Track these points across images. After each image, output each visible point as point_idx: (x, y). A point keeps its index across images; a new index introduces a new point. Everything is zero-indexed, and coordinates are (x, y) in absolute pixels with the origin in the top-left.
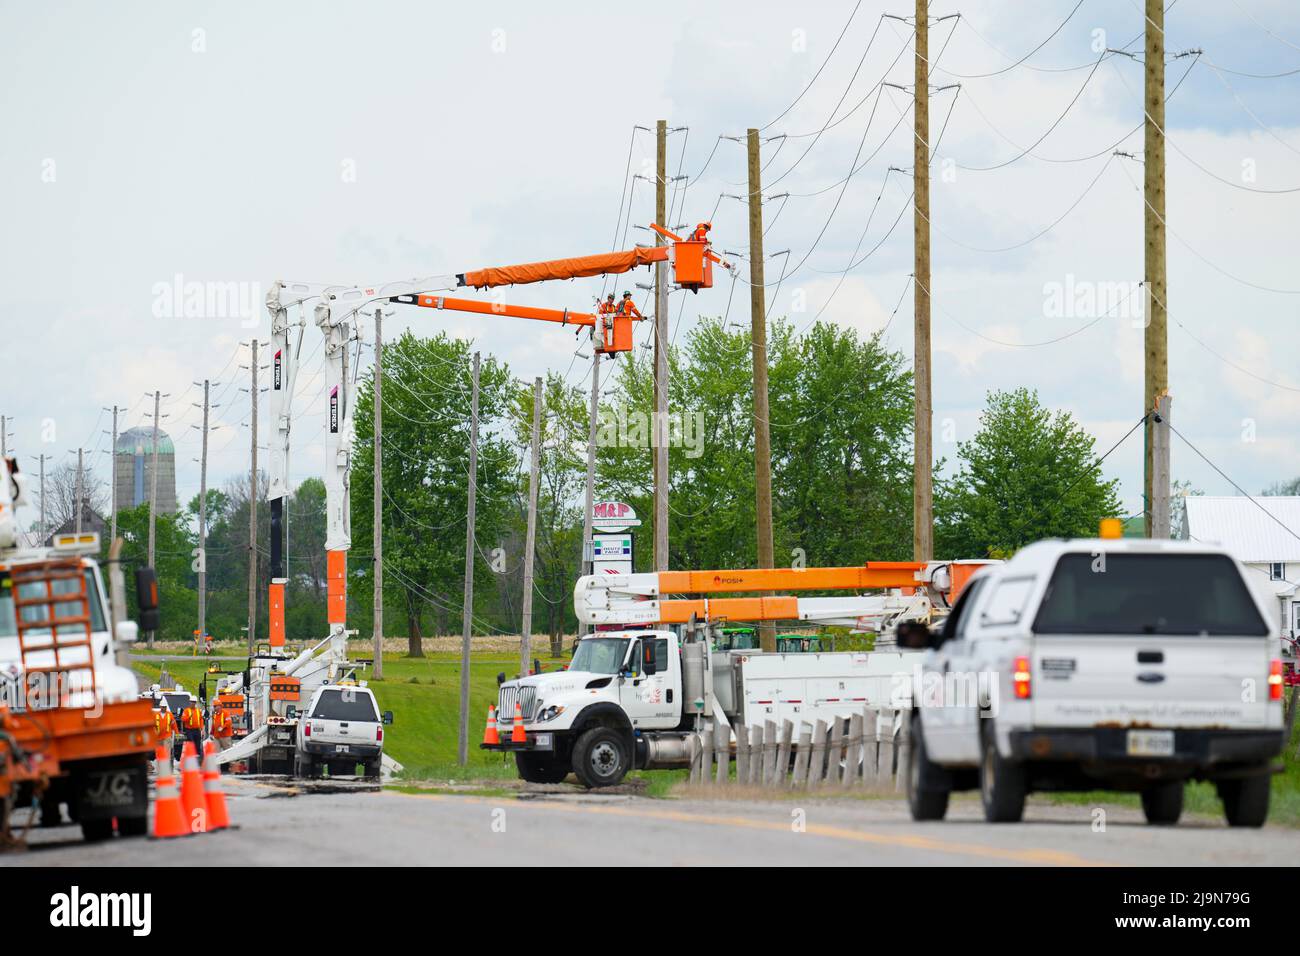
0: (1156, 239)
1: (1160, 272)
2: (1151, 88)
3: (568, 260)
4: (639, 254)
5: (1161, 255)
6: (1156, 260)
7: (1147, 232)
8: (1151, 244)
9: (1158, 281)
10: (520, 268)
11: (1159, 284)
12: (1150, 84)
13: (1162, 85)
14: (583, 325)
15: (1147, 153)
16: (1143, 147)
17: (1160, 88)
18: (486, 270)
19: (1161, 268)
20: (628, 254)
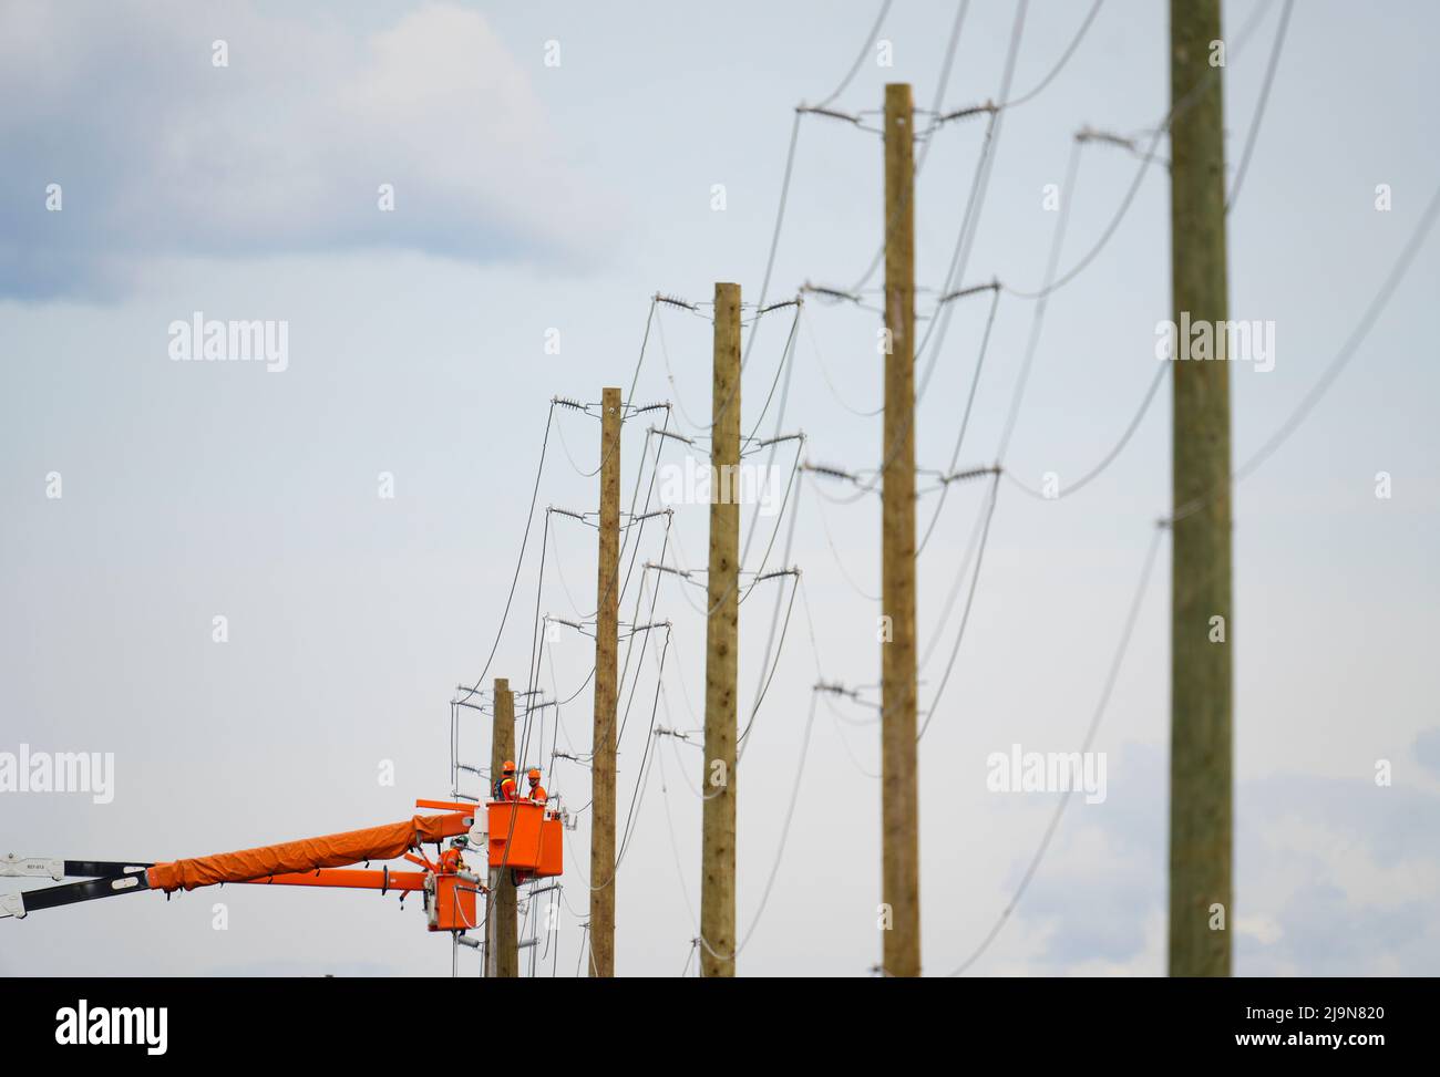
0: (720, 870)
1: (724, 921)
2: (715, 629)
3: (307, 842)
4: (419, 827)
5: (726, 896)
6: (718, 905)
7: (706, 859)
8: (711, 878)
9: (720, 938)
10: (232, 858)
11: (722, 942)
12: (715, 624)
13: (735, 623)
14: (407, 891)
15: (708, 733)
16: (702, 722)
17: (729, 629)
18: (180, 863)
19: (725, 917)
20: (402, 828)
